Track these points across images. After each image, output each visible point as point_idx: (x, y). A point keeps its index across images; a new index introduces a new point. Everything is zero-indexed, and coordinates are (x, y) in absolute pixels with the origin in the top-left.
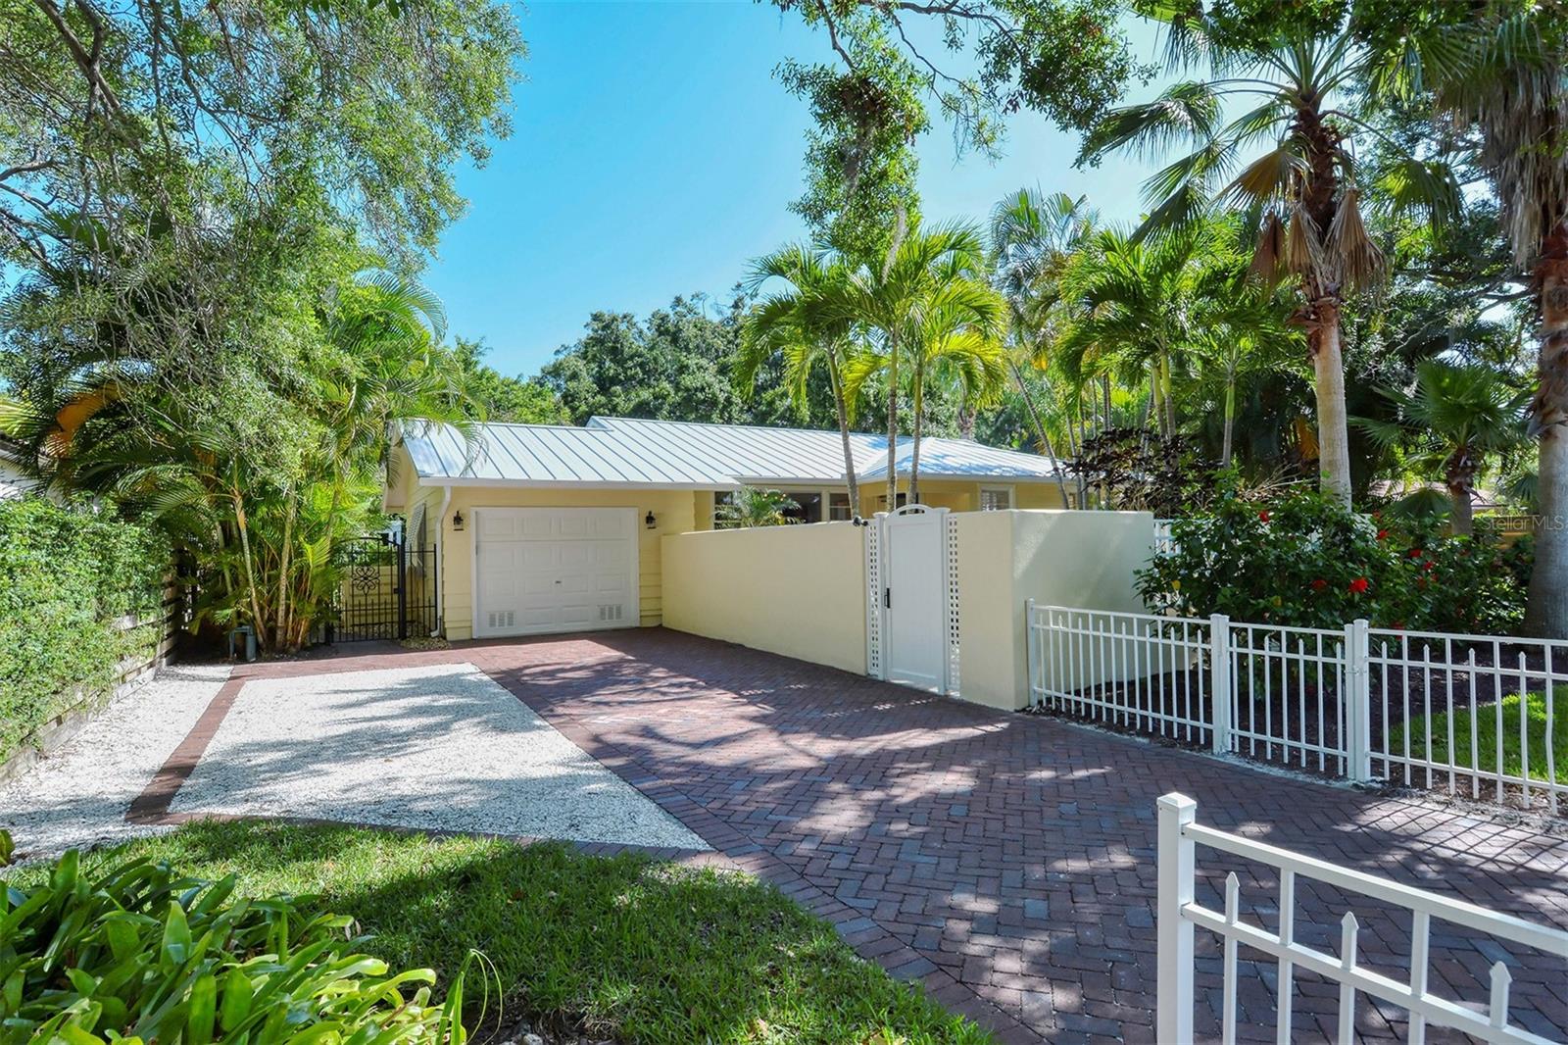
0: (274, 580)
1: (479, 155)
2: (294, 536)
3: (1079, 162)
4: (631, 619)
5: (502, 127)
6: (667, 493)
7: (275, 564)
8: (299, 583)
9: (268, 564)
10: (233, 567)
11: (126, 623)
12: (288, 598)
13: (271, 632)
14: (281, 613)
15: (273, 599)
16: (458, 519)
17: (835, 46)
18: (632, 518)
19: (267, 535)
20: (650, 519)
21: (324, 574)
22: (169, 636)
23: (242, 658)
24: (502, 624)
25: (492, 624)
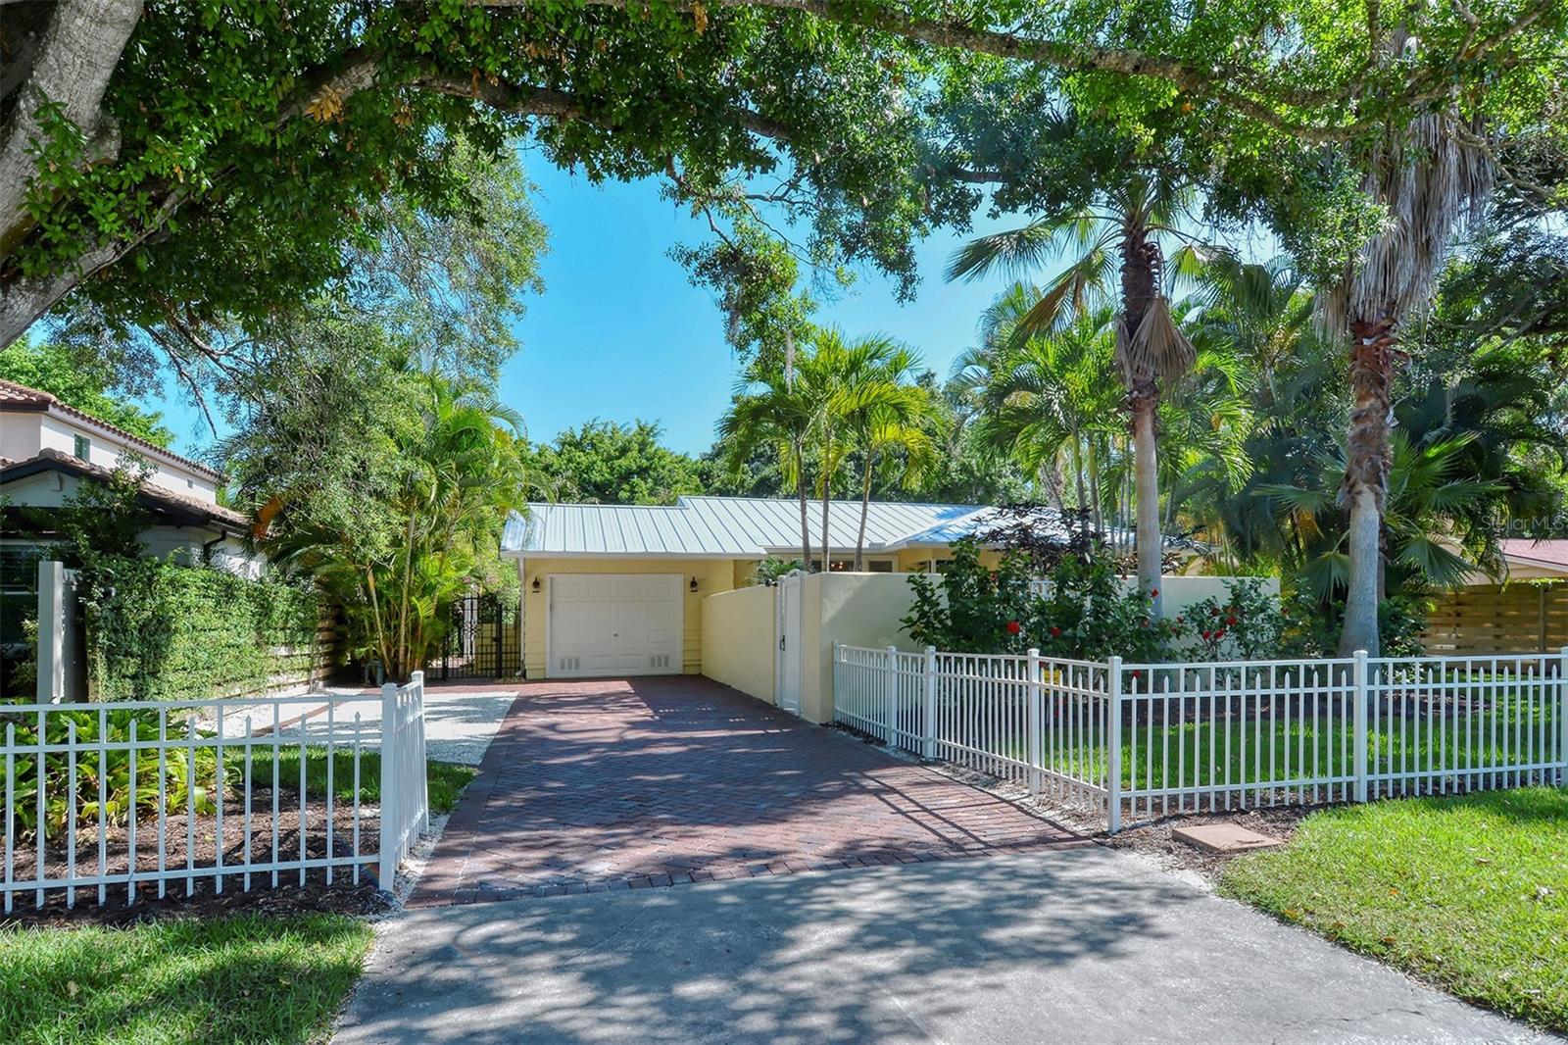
0: (397, 627)
1: (518, 312)
2: (410, 594)
3: (900, 299)
4: (676, 668)
5: (538, 286)
6: (708, 562)
7: (398, 616)
8: (414, 629)
9: (391, 617)
10: (370, 618)
11: (283, 651)
12: (406, 641)
13: (396, 666)
14: (402, 652)
15: (397, 642)
16: (536, 584)
17: (713, 229)
18: (678, 583)
19: (390, 594)
20: (693, 584)
21: (432, 624)
22: (325, 666)
23: (374, 684)
24: (570, 668)
25: (563, 668)
